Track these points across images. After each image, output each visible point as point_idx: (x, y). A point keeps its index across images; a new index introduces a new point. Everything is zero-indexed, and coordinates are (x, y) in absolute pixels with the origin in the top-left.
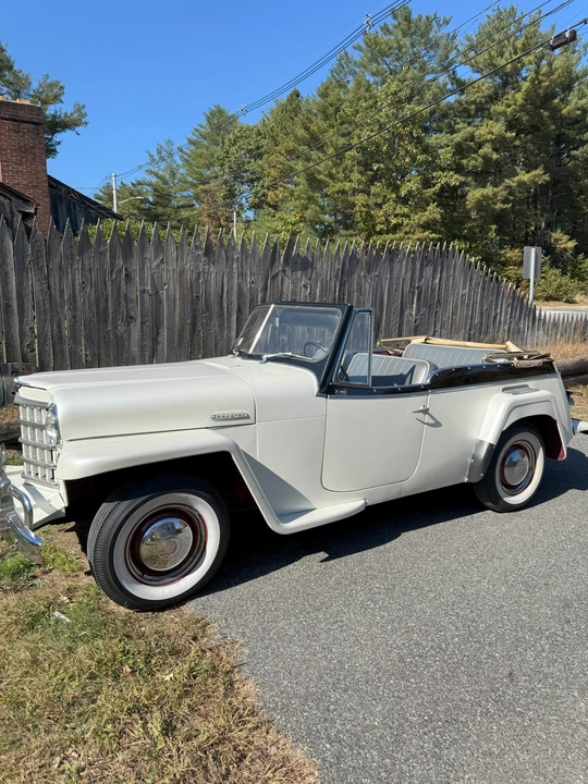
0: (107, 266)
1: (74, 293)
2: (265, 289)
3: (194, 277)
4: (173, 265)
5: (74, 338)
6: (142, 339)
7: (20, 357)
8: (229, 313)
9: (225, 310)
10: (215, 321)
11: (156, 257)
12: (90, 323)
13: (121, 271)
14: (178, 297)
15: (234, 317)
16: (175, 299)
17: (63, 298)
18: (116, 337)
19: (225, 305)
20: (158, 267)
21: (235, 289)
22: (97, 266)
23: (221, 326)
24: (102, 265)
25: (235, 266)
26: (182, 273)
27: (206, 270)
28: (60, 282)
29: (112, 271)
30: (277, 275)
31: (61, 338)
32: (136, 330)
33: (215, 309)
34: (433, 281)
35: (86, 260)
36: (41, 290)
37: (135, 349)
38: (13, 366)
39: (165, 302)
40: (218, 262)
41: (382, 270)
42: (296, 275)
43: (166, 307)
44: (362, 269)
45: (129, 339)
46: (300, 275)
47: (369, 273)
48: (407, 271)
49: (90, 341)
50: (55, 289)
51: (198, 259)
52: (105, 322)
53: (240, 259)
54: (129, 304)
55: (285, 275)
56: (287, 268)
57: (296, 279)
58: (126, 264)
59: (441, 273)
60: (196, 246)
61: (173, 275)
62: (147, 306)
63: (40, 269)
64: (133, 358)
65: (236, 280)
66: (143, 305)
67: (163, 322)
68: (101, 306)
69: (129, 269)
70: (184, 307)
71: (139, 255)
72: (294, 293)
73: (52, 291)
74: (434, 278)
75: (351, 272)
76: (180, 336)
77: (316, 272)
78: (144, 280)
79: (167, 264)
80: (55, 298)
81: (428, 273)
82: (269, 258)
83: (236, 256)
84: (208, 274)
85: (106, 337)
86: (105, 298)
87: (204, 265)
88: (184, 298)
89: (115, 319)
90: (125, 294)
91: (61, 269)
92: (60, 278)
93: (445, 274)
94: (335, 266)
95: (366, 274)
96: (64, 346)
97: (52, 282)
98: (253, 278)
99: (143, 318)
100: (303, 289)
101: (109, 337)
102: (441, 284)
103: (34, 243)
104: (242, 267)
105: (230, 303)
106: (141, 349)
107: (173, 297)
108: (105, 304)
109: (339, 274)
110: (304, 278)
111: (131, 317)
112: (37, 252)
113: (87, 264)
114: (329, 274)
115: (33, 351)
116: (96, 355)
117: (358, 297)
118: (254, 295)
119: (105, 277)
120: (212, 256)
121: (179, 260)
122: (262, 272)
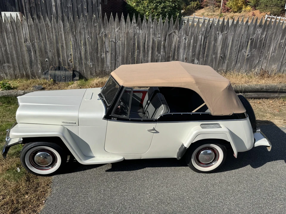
0: (98, 32)
1: (85, 42)
2: (165, 40)
3: (133, 35)
4: (124, 30)
5: (86, 58)
6: (111, 60)
7: (67, 64)
8: (148, 51)
9: (146, 49)
10: (141, 54)
11: (117, 27)
12: (91, 53)
13: (103, 33)
14: (126, 44)
15: (150, 52)
16: (124, 44)
17: (81, 44)
18: (101, 59)
19: (146, 47)
20: (117, 31)
21: (151, 41)
22: (93, 31)
23: (144, 56)
24: (95, 31)
25: (151, 30)
26: (128, 33)
27: (138, 32)
28: (80, 38)
29: (99, 33)
30: (171, 34)
31: (81, 58)
32: (109, 55)
33: (141, 49)
34: (261, 36)
35: (89, 29)
36: (73, 40)
37: (109, 63)
38: (64, 67)
39: (121, 45)
40: (143, 29)
41: (229, 31)
42: (181, 34)
43: (121, 48)
44: (217, 30)
45: (106, 59)
46: (183, 34)
47: (222, 32)
48: (245, 31)
49: (92, 60)
50: (78, 40)
51: (134, 28)
52: (97, 53)
53: (153, 27)
54: (106, 46)
55: (175, 34)
56: (176, 31)
57: (181, 36)
58: (105, 31)
59: (267, 32)
60: (134, 22)
61: (124, 34)
62: (113, 47)
63: (73, 33)
64: (108, 67)
65: (151, 36)
66: (112, 46)
67: (119, 54)
68: (96, 47)
69: (106, 32)
70: (128, 48)
71: (110, 27)
72: (179, 42)
73: (77, 41)
74: (262, 34)
75: (212, 32)
76: (126, 59)
77: (192, 32)
78: (112, 36)
79: (121, 30)
80: (78, 43)
81: (258, 32)
82: (168, 27)
83: (151, 26)
84: (139, 34)
85: (98, 58)
86: (97, 44)
87: (137, 30)
88: (128, 44)
89: (101, 52)
90: (105, 42)
91: (80, 32)
92: (80, 36)
93: (270, 32)
94: (202, 29)
95: (220, 33)
96: (83, 61)
97: (77, 37)
98: (159, 36)
99: (111, 52)
100: (184, 40)
101: (99, 59)
102: (267, 37)
103: (70, 23)
104: (154, 31)
105: (148, 46)
106: (111, 63)
107: (124, 43)
108: (97, 46)
109: (204, 33)
110: (185, 35)
111: (107, 51)
112: (71, 26)
113: (90, 30)
114: (198, 33)
115: (72, 62)
116: (94, 65)
117: (214, 44)
118: (159, 43)
119: (97, 36)
120: (141, 26)
121: (126, 28)
122: (164, 33)
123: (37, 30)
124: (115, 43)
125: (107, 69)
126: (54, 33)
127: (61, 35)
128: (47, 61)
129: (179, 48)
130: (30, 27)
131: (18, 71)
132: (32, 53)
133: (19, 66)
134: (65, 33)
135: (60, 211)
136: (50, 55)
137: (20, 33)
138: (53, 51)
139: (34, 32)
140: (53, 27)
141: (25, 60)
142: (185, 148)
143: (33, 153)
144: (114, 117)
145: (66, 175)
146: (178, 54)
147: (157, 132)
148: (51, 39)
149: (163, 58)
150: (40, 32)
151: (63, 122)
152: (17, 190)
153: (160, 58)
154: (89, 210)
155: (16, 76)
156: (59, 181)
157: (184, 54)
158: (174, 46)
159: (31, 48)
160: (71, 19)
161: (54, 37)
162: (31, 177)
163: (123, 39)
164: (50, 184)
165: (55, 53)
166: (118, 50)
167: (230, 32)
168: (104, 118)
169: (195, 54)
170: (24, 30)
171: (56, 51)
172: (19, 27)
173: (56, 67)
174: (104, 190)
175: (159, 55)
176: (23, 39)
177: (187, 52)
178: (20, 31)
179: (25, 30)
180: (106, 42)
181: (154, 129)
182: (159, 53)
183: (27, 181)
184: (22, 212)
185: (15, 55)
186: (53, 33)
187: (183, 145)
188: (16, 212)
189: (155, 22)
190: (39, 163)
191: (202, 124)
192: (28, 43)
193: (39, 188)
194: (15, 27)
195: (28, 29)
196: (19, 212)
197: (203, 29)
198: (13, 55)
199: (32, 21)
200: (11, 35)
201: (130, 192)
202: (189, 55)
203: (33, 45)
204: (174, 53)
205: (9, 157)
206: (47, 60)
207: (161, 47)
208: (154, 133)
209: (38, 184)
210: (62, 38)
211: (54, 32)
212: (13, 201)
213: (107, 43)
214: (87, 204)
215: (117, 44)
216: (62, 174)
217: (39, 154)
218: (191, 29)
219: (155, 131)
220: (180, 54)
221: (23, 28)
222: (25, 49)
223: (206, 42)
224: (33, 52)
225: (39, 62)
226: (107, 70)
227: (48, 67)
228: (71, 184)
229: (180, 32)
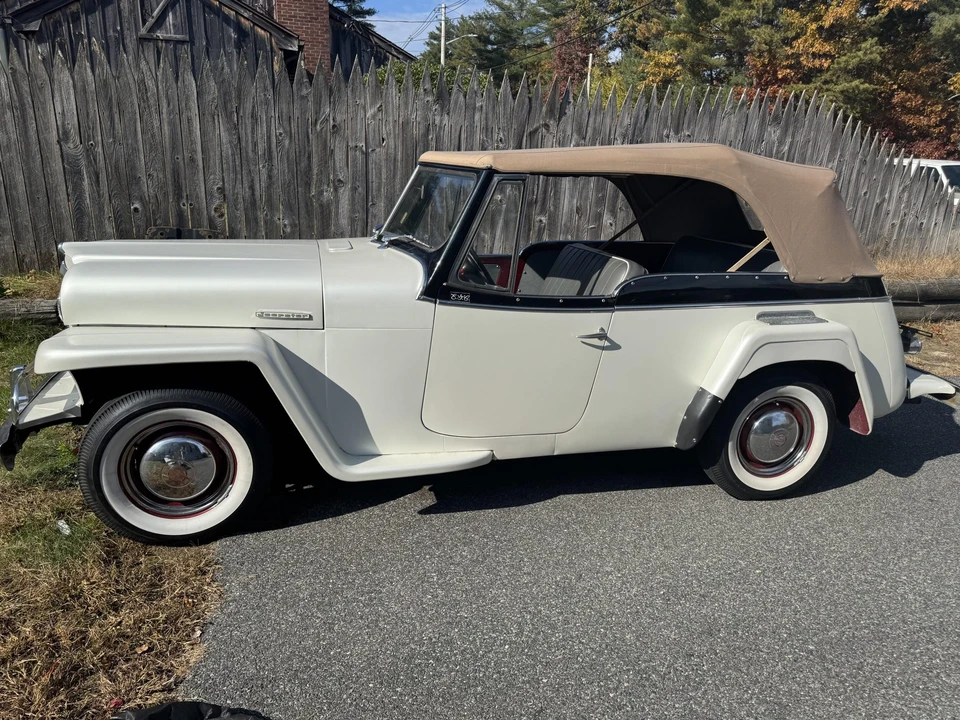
0: (310, 116)
1: (270, 148)
3: (422, 131)
4: (393, 114)
5: (270, 203)
6: (353, 210)
7: (206, 222)
11: (373, 104)
12: (289, 186)
13: (327, 120)
14: (399, 157)
16: (395, 159)
17: (257, 153)
18: (321, 205)
20: (374, 117)
22: (297, 113)
24: (303, 112)
25: (477, 117)
26: (406, 124)
27: (437, 122)
28: (253, 133)
29: (316, 121)
30: (536, 130)
31: (253, 203)
32: (345, 195)
34: (779, 147)
35: (284, 106)
36: (230, 142)
37: (344, 222)
38: (197, 231)
39: (383, 163)
40: (454, 111)
41: (697, 129)
42: (564, 131)
43: (384, 170)
44: (665, 126)
45: (337, 207)
46: (569, 133)
47: (676, 132)
48: (737, 131)
49: (289, 208)
50: (247, 142)
51: (427, 107)
52: (308, 185)
53: (484, 108)
54: (338, 163)
55: (548, 130)
56: (551, 122)
57: (564, 138)
58: (335, 112)
59: (793, 137)
60: (425, 90)
61: (394, 127)
62: (360, 167)
63: (229, 116)
64: (342, 233)
65: (478, 136)
66: (355, 166)
67: (379, 190)
68: (302, 165)
69: (338, 119)
70: (407, 172)
71: (350, 101)
73: (243, 144)
74: (781, 142)
75: (649, 129)
77: (595, 129)
78: (356, 133)
79: (386, 112)
80: (247, 152)
81: (770, 135)
82: (526, 107)
83: (478, 105)
84: (440, 128)
85: (308, 204)
86: (307, 155)
87: (434, 115)
88: (407, 160)
89: (320, 182)
90: (332, 151)
91: (254, 116)
92: (253, 129)
93: (800, 138)
94: (623, 119)
95: (672, 133)
96: (259, 213)
97: (242, 133)
98: (501, 135)
99: (354, 183)
101: (312, 205)
102: (793, 152)
103: (221, 83)
104: (487, 119)
106: (353, 221)
107: (392, 156)
108: (306, 161)
109: (630, 132)
110: (575, 136)
111: (339, 181)
112: (225, 94)
113: (285, 111)
114: (613, 132)
115: (222, 215)
116: (295, 226)
119: (308, 128)
120: (446, 103)
121: (402, 108)
122: (515, 126)
123: (104, 104)
124: (366, 154)
126: (165, 116)
127: (189, 120)
128: (136, 209)
130: (81, 91)
131: (32, 244)
132: (86, 182)
133: (35, 228)
134: (201, 116)
135: (282, 662)
136: (148, 188)
137: (44, 109)
138: (161, 176)
139: (93, 108)
140: (161, 92)
141: (58, 206)
142: (715, 399)
143: (135, 445)
144: (460, 291)
145: (269, 535)
146: (555, 194)
147: (614, 346)
148: (153, 136)
149: (513, 207)
150: (115, 109)
152: (65, 598)
153: (505, 205)
154: (404, 644)
155: (21, 262)
156: (244, 555)
157: (572, 197)
159: (83, 162)
160: (223, 69)
161: (166, 128)
162: (124, 551)
163: (392, 143)
164: (211, 569)
165: (165, 183)
166: (373, 176)
167: (699, 133)
168: (421, 295)
169: (604, 197)
170: (57, 98)
171: (169, 176)
172: (41, 89)
173: (168, 231)
174: (440, 573)
175: (500, 196)
176: (55, 133)
177: (583, 188)
178: (44, 103)
179: (62, 101)
180: (337, 150)
183: (107, 563)
184: (104, 680)
185: (21, 188)
186: (160, 114)
187: (702, 393)
188: (75, 682)
189: (490, 90)
190: (158, 488)
192: (72, 146)
193: (166, 586)
194: (27, 89)
195: (72, 97)
196: (89, 682)
197: (627, 121)
198: (16, 188)
199: (89, 70)
200: (9, 114)
202: (587, 197)
203: (89, 152)
204: (545, 192)
205: (16, 488)
206: (137, 205)
208: (603, 348)
209: (157, 571)
210: (191, 132)
211: (164, 110)
212: (54, 638)
213: (339, 156)
214: (388, 624)
215: (373, 157)
216: (252, 531)
217: (156, 447)
218: (591, 120)
219: (607, 344)
220: (562, 194)
221: (57, 95)
222: (57, 165)
224: (90, 178)
225: (108, 211)
227: (141, 231)
228: (297, 561)
229: (561, 127)
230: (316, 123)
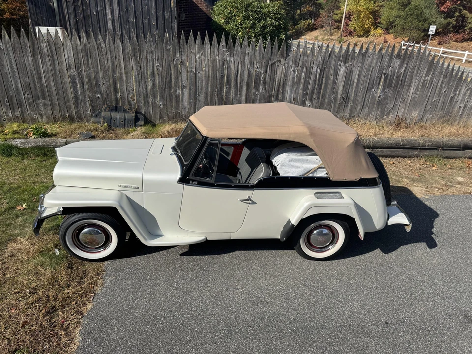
0: (171, 58)
1: (154, 71)
2: (266, 72)
3: (221, 64)
4: (208, 56)
5: (154, 95)
6: (190, 98)
7: (127, 103)
8: (242, 87)
9: (239, 84)
10: (232, 91)
11: (199, 52)
12: (162, 88)
13: (178, 60)
14: (210, 76)
15: (245, 89)
16: (209, 76)
17: (148, 74)
18: (176, 96)
19: (239, 81)
20: (199, 58)
21: (247, 72)
22: (165, 57)
23: (236, 94)
24: (168, 56)
25: (246, 57)
26: (213, 61)
27: (228, 60)
28: (146, 65)
30: (275, 63)
31: (147, 95)
32: (186, 92)
33: (233, 84)
34: (399, 70)
35: (159, 54)
36: (137, 69)
37: (186, 103)
38: (124, 107)
39: (203, 78)
40: (236, 55)
41: (355, 62)
42: (288, 64)
43: (204, 81)
44: (339, 61)
45: (183, 97)
46: (291, 64)
47: (345, 63)
48: (377, 62)
49: (162, 97)
50: (144, 69)
51: (223, 53)
52: (170, 87)
53: (250, 53)
54: (183, 78)
55: (280, 63)
56: (282, 60)
57: (288, 66)
58: (182, 56)
59: (407, 64)
60: (222, 46)
61: (208, 62)
62: (193, 80)
63: (136, 58)
64: (185, 108)
65: (247, 66)
66: (191, 79)
67: (201, 89)
68: (168, 79)
69: (183, 59)
70: (214, 82)
71: (189, 51)
72: (286, 75)
73: (142, 70)
74: (400, 67)
75: (331, 62)
76: (211, 98)
77: (303, 62)
78: (191, 65)
79: (205, 56)
80: (144, 74)
81: (395, 64)
82: (270, 53)
83: (247, 52)
84: (229, 62)
85: (170, 96)
86: (169, 75)
87: (227, 57)
88: (214, 76)
89: (175, 86)
90: (181, 73)
91: (146, 58)
92: (146, 64)
93: (411, 65)
94: (317, 58)
95: (342, 64)
96: (149, 99)
97: (142, 65)
98: (258, 66)
99: (190, 87)
100: (292, 73)
101: (172, 96)
102: (406, 72)
103: (132, 44)
104: (251, 58)
105: (242, 80)
106: (190, 103)
108: (169, 78)
109: (321, 64)
110: (293, 66)
111: (184, 85)
112: (134, 49)
113: (160, 56)
114: (312, 64)
115: (134, 100)
116: (165, 105)
117: (334, 79)
118: (258, 76)
119: (170, 63)
120: (232, 51)
121: (212, 54)
122: (264, 61)
123: (84, 54)
124: (196, 74)
125: (183, 111)
126: (109, 58)
127: (119, 60)
128: (98, 97)
129: (284, 83)
130: (75, 50)
131: (58, 111)
132: (78, 86)
133: (59, 105)
134: (124, 58)
135: (115, 313)
136: (103, 88)
137: (61, 56)
138: (108, 84)
139: (80, 56)
140: (107, 49)
141: (68, 95)
142: (293, 225)
143: (78, 230)
144: (194, 181)
145: (124, 260)
146: (283, 92)
147: (254, 203)
148: (105, 67)
149: (262, 98)
150: (89, 56)
151: (121, 186)
152: (53, 281)
153: (259, 97)
154: (156, 310)
155: (54, 118)
156: (114, 268)
157: (291, 93)
158: (278, 81)
159: (77, 78)
160: (133, 38)
161: (110, 64)
162: (75, 263)
163: (207, 69)
164: (101, 273)
165: (110, 87)
166: (199, 84)
167: (356, 64)
168: (178, 181)
169: (306, 94)
170: (66, 52)
171: (111, 83)
172: (59, 48)
173: (111, 106)
174: (178, 283)
175: (256, 93)
176: (65, 66)
177: (296, 90)
178: (61, 54)
179: (68, 53)
180: (183, 73)
181: (249, 199)
182: (257, 90)
183: (68, 268)
184: (61, 313)
185: (53, 89)
186: (107, 57)
187: (289, 222)
188: (52, 313)
189: (253, 45)
190: (86, 243)
191: (316, 193)
192: (72, 71)
193: (86, 279)
194: (54, 48)
195: (72, 51)
196: (56, 313)
197: (319, 59)
198: (51, 88)
199: (78, 40)
200: (47, 59)
201: (215, 286)
202: (298, 94)
203: (79, 74)
204: (278, 91)
205: (43, 233)
206: (99, 96)
207: (260, 82)
209: (84, 273)
210: (120, 65)
211: (109, 56)
212: (48, 297)
213: (184, 75)
214: (153, 302)
215: (199, 75)
216: (118, 258)
217: (86, 230)
218: (301, 59)
219: (251, 202)
220: (286, 92)
221: (65, 50)
222: (67, 80)
223: (323, 77)
224: (80, 84)
225: (87, 98)
226: (183, 113)
227: (101, 106)
228: (130, 273)
229: (287, 62)
230: (173, 61)
